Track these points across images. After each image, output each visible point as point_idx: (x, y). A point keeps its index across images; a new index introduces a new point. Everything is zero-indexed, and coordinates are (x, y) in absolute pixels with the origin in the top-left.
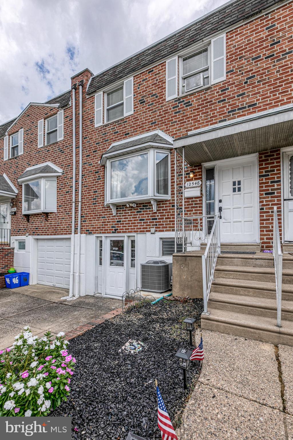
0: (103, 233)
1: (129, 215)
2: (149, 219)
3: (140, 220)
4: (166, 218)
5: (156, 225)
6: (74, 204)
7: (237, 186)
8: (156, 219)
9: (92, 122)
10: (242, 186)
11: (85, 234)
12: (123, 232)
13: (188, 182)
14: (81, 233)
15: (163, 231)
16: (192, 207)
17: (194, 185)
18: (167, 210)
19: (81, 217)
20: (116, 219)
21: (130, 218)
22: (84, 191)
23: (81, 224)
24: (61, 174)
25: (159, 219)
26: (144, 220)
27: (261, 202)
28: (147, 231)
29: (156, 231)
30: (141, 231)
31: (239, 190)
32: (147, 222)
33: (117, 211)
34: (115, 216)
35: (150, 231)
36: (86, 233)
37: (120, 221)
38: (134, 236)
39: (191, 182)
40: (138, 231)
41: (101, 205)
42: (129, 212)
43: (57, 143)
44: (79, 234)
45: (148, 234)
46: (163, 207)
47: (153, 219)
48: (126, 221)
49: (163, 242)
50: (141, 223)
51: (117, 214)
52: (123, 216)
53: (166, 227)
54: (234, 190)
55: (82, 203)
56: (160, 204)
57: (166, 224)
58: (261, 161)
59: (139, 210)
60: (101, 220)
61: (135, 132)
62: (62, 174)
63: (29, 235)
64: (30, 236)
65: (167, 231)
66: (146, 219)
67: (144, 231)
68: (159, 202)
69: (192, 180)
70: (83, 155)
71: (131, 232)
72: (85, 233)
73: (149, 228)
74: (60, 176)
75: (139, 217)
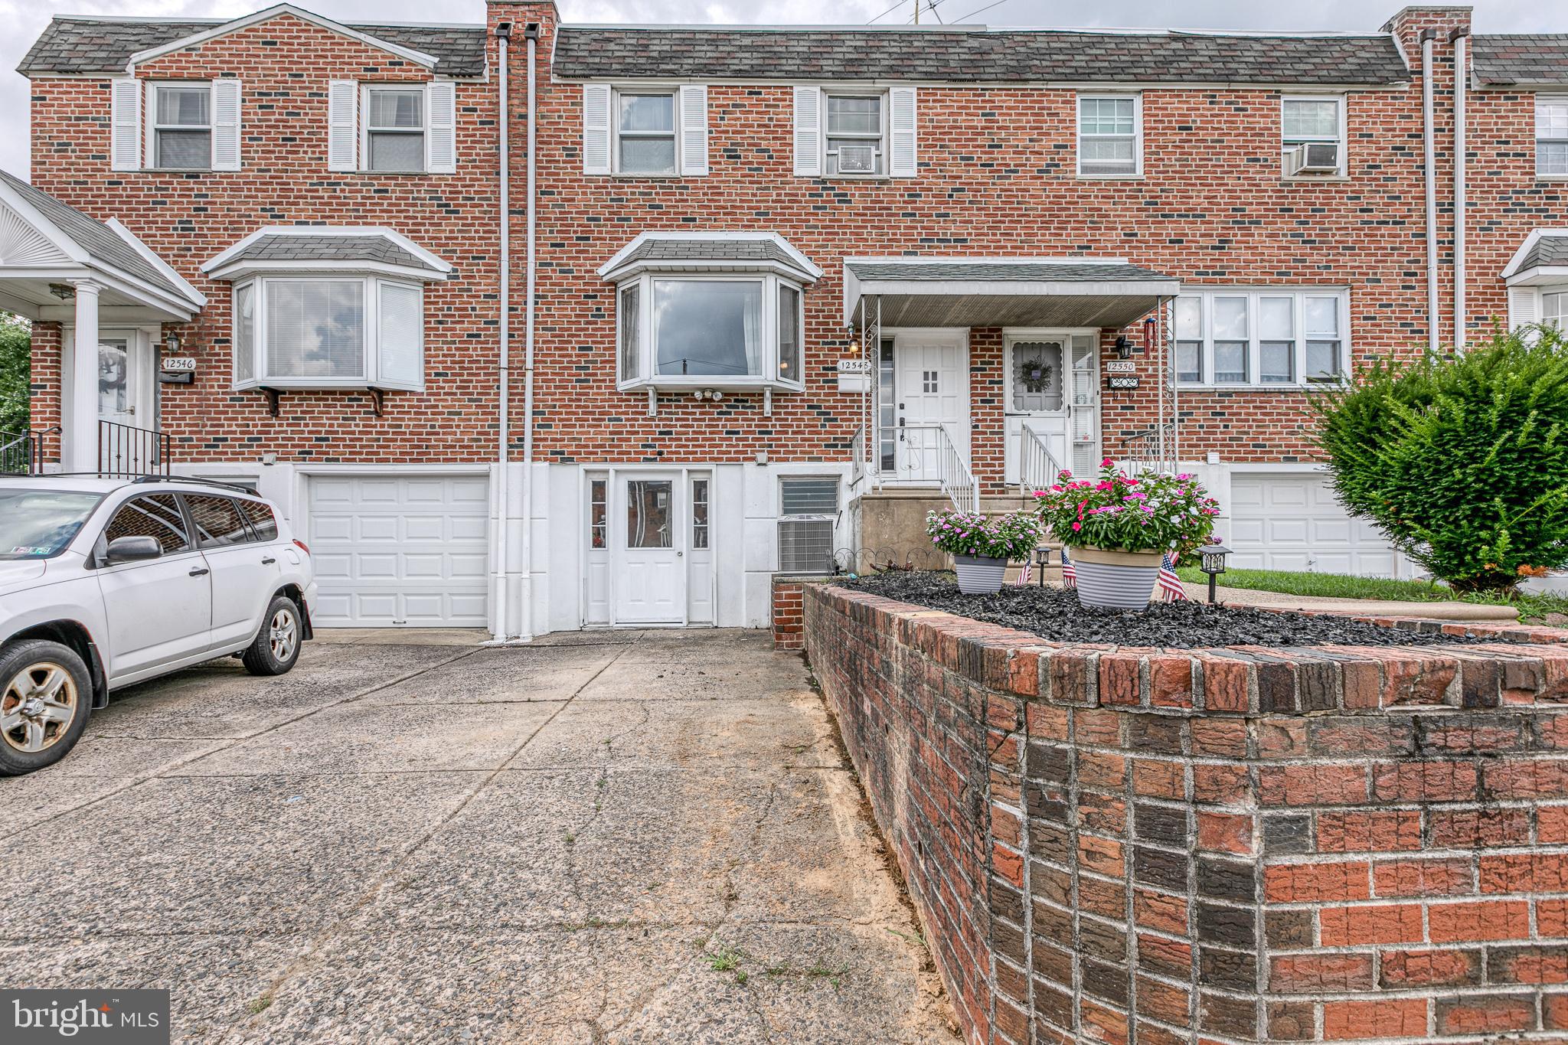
0: (613, 460)
1: (694, 420)
2: (753, 432)
3: (728, 433)
4: (794, 433)
5: (770, 446)
6: (504, 374)
7: (930, 382)
8: (770, 433)
9: (573, 153)
10: (939, 382)
11: (547, 464)
12: (679, 460)
13: (845, 361)
14: (533, 460)
15: (787, 460)
16: (851, 414)
17: (857, 369)
18: (795, 414)
19: (534, 413)
20: (658, 426)
21: (699, 426)
22: (544, 342)
23: (533, 433)
24: (444, 277)
25: (777, 432)
26: (738, 433)
27: (973, 414)
28: (745, 459)
29: (770, 459)
30: (728, 459)
31: (935, 387)
32: (747, 439)
33: (660, 406)
34: (652, 419)
35: (753, 459)
36: (551, 460)
37: (670, 433)
38: (710, 471)
39: (851, 361)
40: (721, 459)
41: (606, 387)
42: (698, 411)
43: (424, 177)
44: (528, 460)
45: (749, 466)
46: (787, 407)
47: (760, 433)
48: (687, 433)
49: (785, 484)
50: (731, 439)
51: (660, 413)
52: (677, 420)
53: (795, 452)
54: (926, 389)
55: (535, 374)
56: (779, 401)
57: (794, 446)
58: (973, 343)
59: (725, 409)
60: (607, 426)
61: (712, 221)
62: (449, 277)
63: (278, 459)
64: (288, 466)
65: (795, 459)
66: (745, 432)
67: (738, 460)
68: (778, 395)
69: (851, 356)
70: (537, 239)
71: (703, 460)
72: (546, 460)
73: (752, 452)
74: (437, 283)
75: (724, 426)
